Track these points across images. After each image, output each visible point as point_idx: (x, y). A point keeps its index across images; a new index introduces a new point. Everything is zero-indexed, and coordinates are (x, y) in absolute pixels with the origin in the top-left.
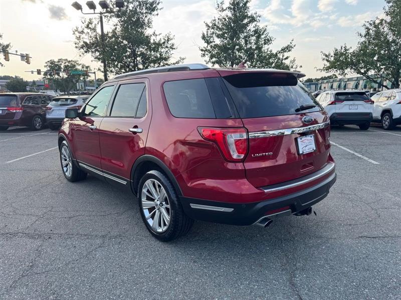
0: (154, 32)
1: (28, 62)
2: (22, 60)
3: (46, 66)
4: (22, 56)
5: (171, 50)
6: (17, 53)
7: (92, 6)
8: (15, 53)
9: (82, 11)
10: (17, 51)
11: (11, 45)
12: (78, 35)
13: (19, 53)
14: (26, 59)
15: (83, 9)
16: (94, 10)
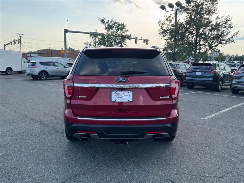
0: (218, 17)
1: (147, 44)
2: (144, 42)
3: (165, 45)
4: (144, 40)
5: (229, 28)
6: (142, 39)
7: (171, 6)
8: (141, 39)
9: (165, 10)
10: (142, 38)
11: (132, 35)
12: (161, 25)
13: (143, 39)
14: (146, 42)
15: (166, 9)
16: (173, 9)
